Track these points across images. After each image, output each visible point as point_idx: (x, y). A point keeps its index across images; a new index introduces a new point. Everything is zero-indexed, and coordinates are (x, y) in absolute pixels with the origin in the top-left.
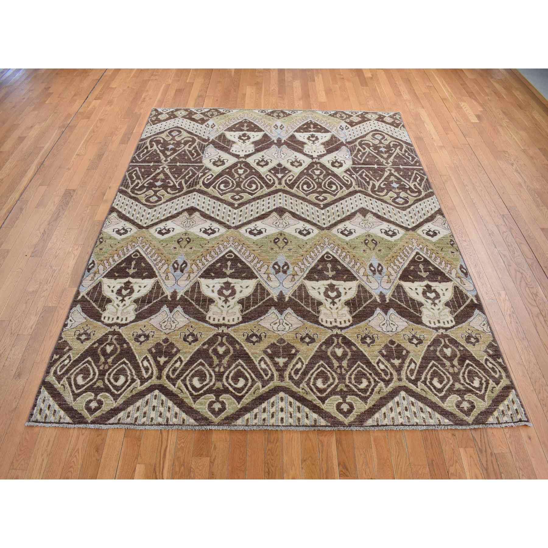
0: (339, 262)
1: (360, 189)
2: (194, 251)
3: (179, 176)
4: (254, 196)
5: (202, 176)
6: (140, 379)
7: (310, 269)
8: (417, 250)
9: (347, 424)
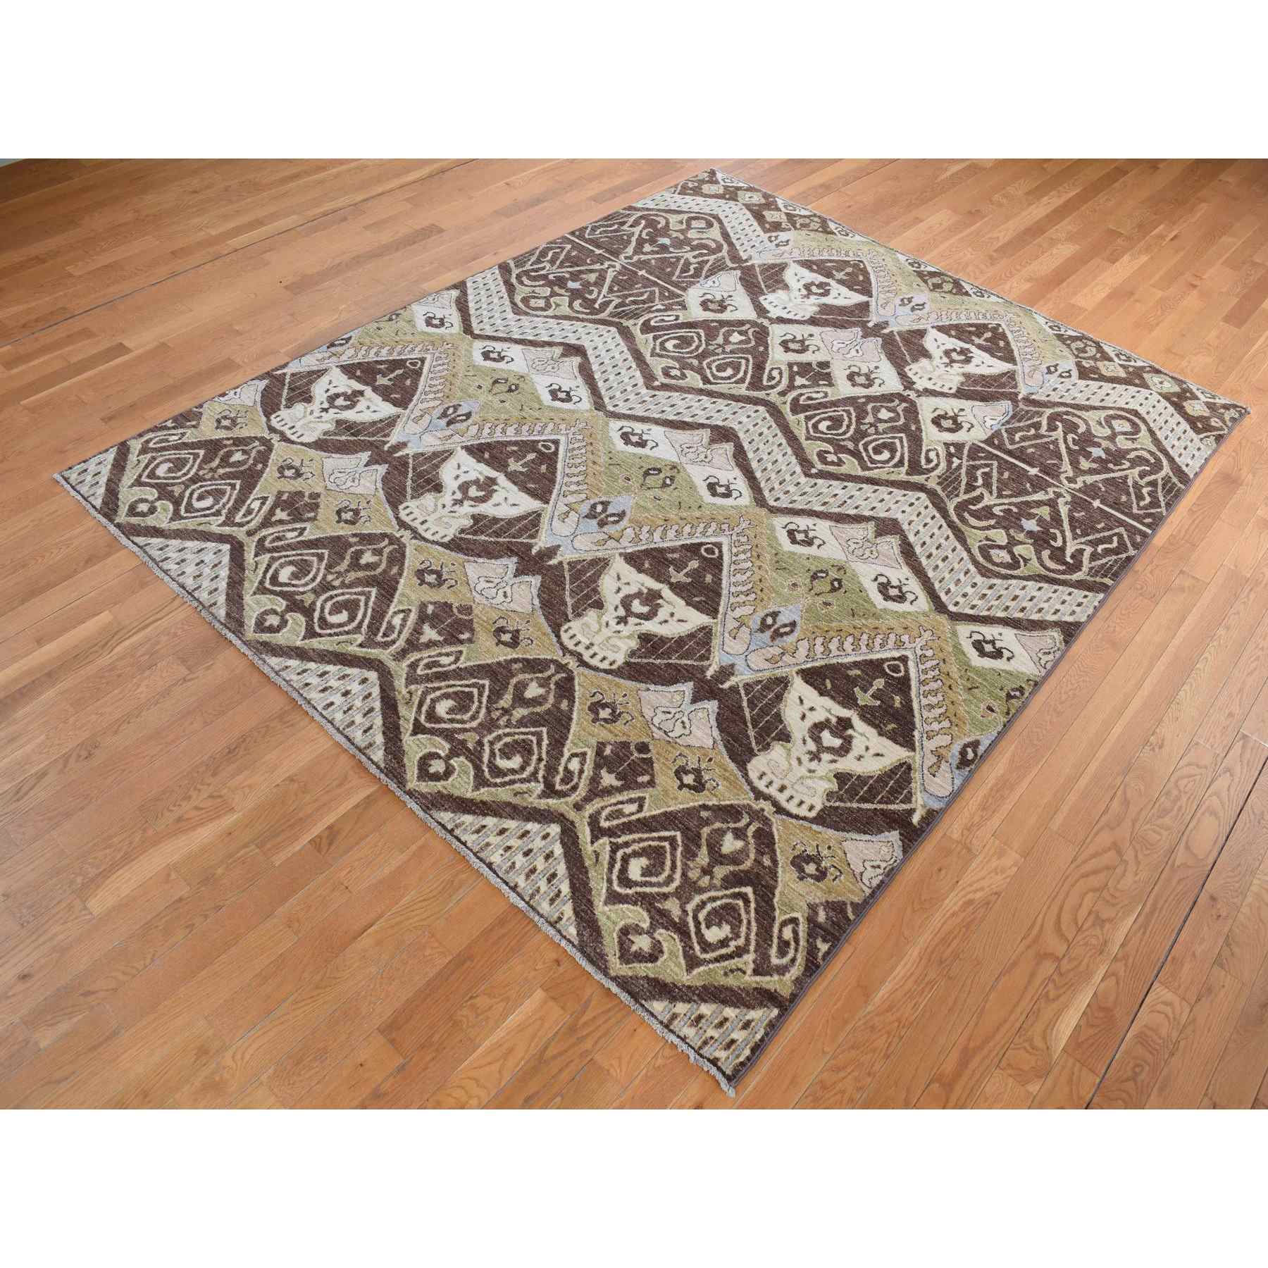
0: (721, 570)
1: (939, 489)
2: (504, 408)
3: (619, 291)
4: (708, 387)
5: (658, 311)
6: (227, 517)
7: (653, 546)
8: (908, 653)
9: (408, 788)
